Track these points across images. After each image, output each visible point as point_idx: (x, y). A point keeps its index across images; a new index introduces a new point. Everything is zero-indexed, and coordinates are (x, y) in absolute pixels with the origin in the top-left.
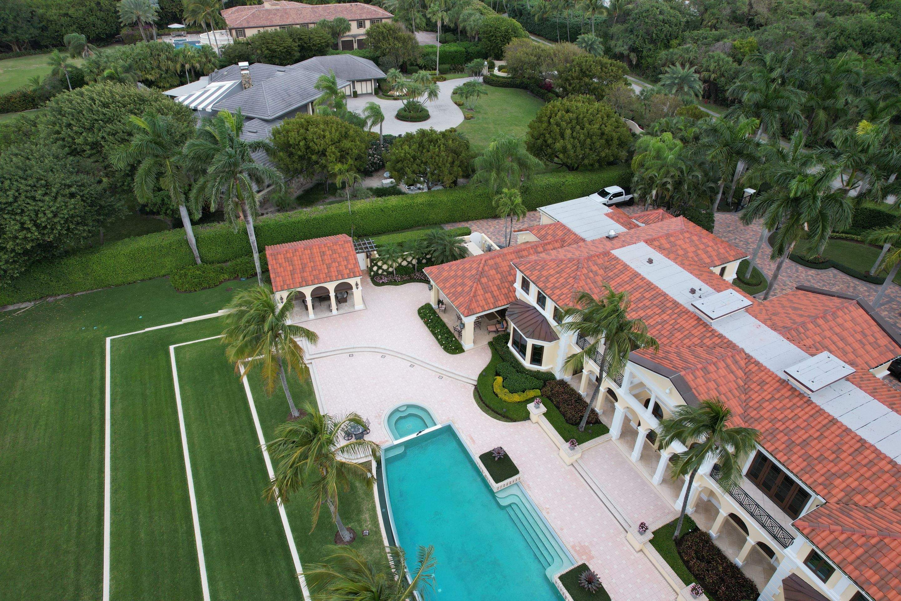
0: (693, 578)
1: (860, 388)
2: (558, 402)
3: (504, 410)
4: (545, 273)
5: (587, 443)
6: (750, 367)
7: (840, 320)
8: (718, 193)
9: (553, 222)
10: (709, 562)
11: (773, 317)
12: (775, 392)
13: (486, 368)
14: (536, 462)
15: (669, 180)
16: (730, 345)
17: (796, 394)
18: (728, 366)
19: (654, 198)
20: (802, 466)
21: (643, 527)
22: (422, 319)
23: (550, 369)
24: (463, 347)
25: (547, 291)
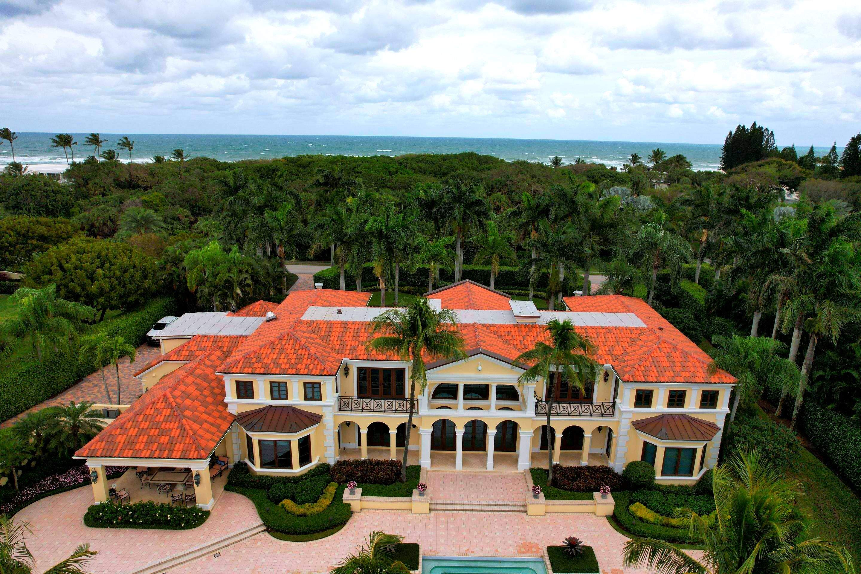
0: (589, 493)
4: (267, 361)
6: (492, 330)
12: (520, 334)
14: (409, 532)
16: (465, 326)
21: (536, 490)
22: (103, 527)
23: (319, 461)
24: (204, 510)
25: (289, 372)
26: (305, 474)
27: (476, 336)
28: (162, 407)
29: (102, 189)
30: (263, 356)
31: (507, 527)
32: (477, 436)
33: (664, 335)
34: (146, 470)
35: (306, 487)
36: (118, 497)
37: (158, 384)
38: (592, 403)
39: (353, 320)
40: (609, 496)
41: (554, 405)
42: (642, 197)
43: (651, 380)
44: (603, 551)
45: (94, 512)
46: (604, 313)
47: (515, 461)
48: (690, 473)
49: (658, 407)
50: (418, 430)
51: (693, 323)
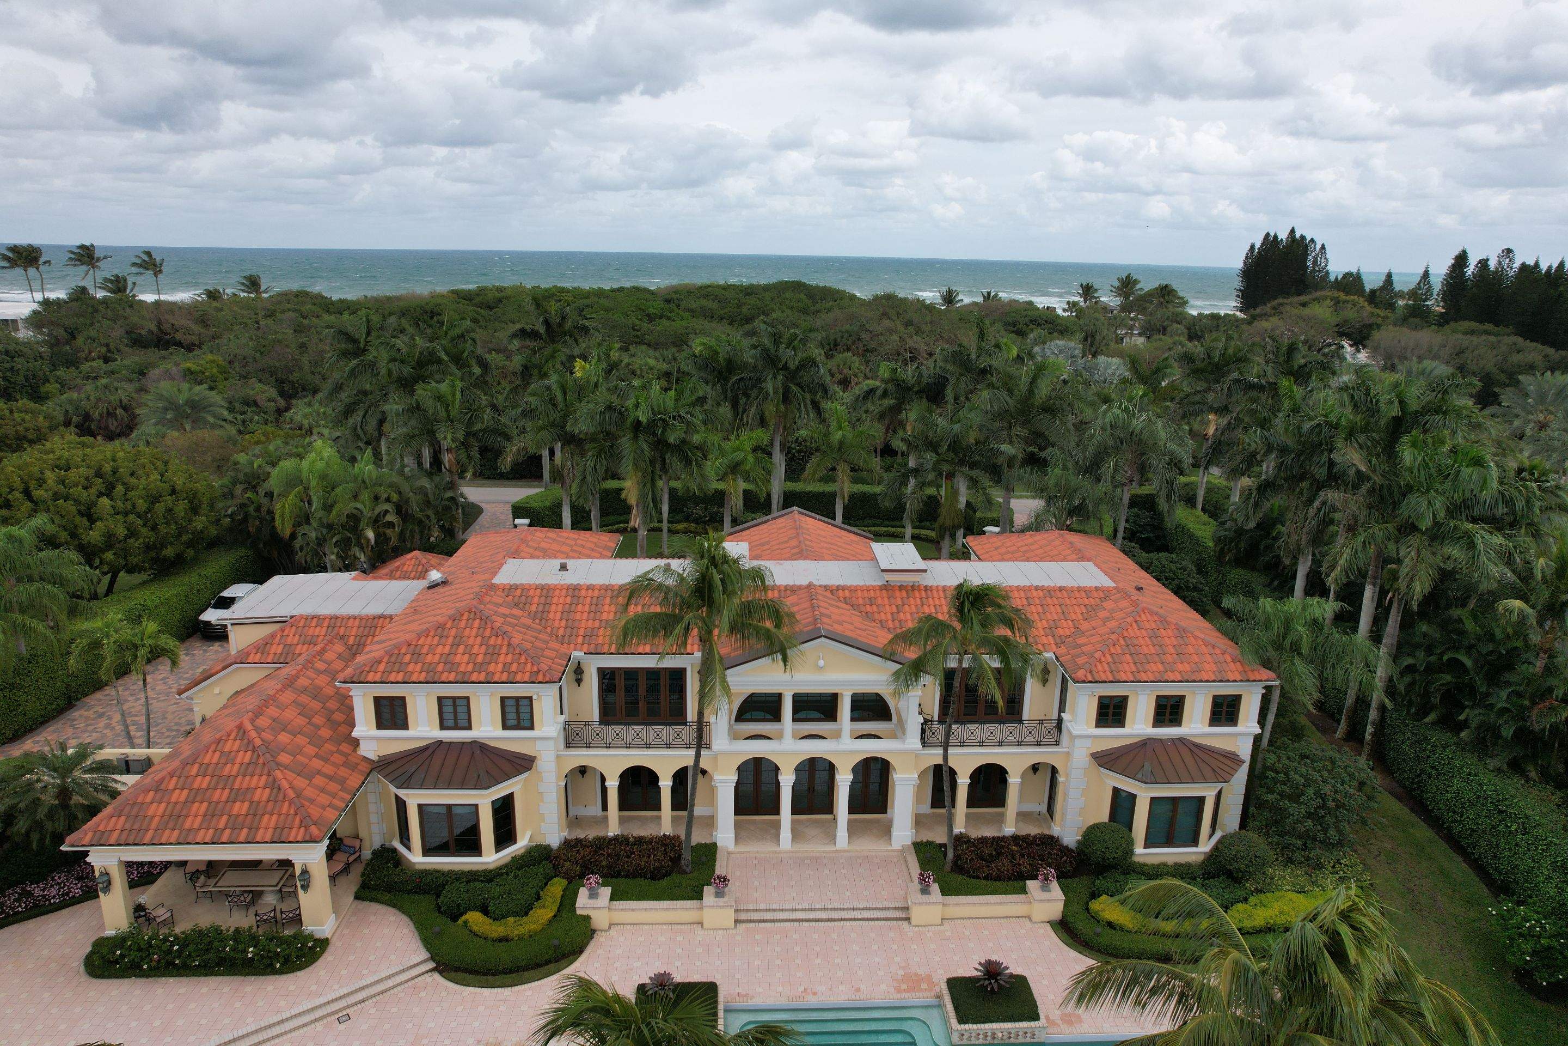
4: (432, 658)
6: (841, 595)
7: (812, 531)
12: (892, 600)
14: (698, 963)
16: (793, 589)
17: (907, 588)
21: (924, 880)
22: (122, 977)
23: (530, 841)
24: (317, 936)
25: (474, 678)
26: (506, 865)
27: (813, 607)
28: (235, 748)
29: (104, 350)
30: (425, 650)
31: (875, 947)
32: (818, 787)
33: (1146, 600)
34: (204, 868)
35: (508, 887)
36: (149, 920)
37: (225, 707)
38: (1020, 721)
39: (588, 583)
40: (1055, 885)
41: (955, 727)
42: (1101, 359)
43: (1125, 678)
44: (1045, 982)
45: (105, 951)
46: (1041, 564)
47: (886, 830)
48: (1195, 842)
49: (1136, 726)
50: (711, 778)
51: (1195, 579)
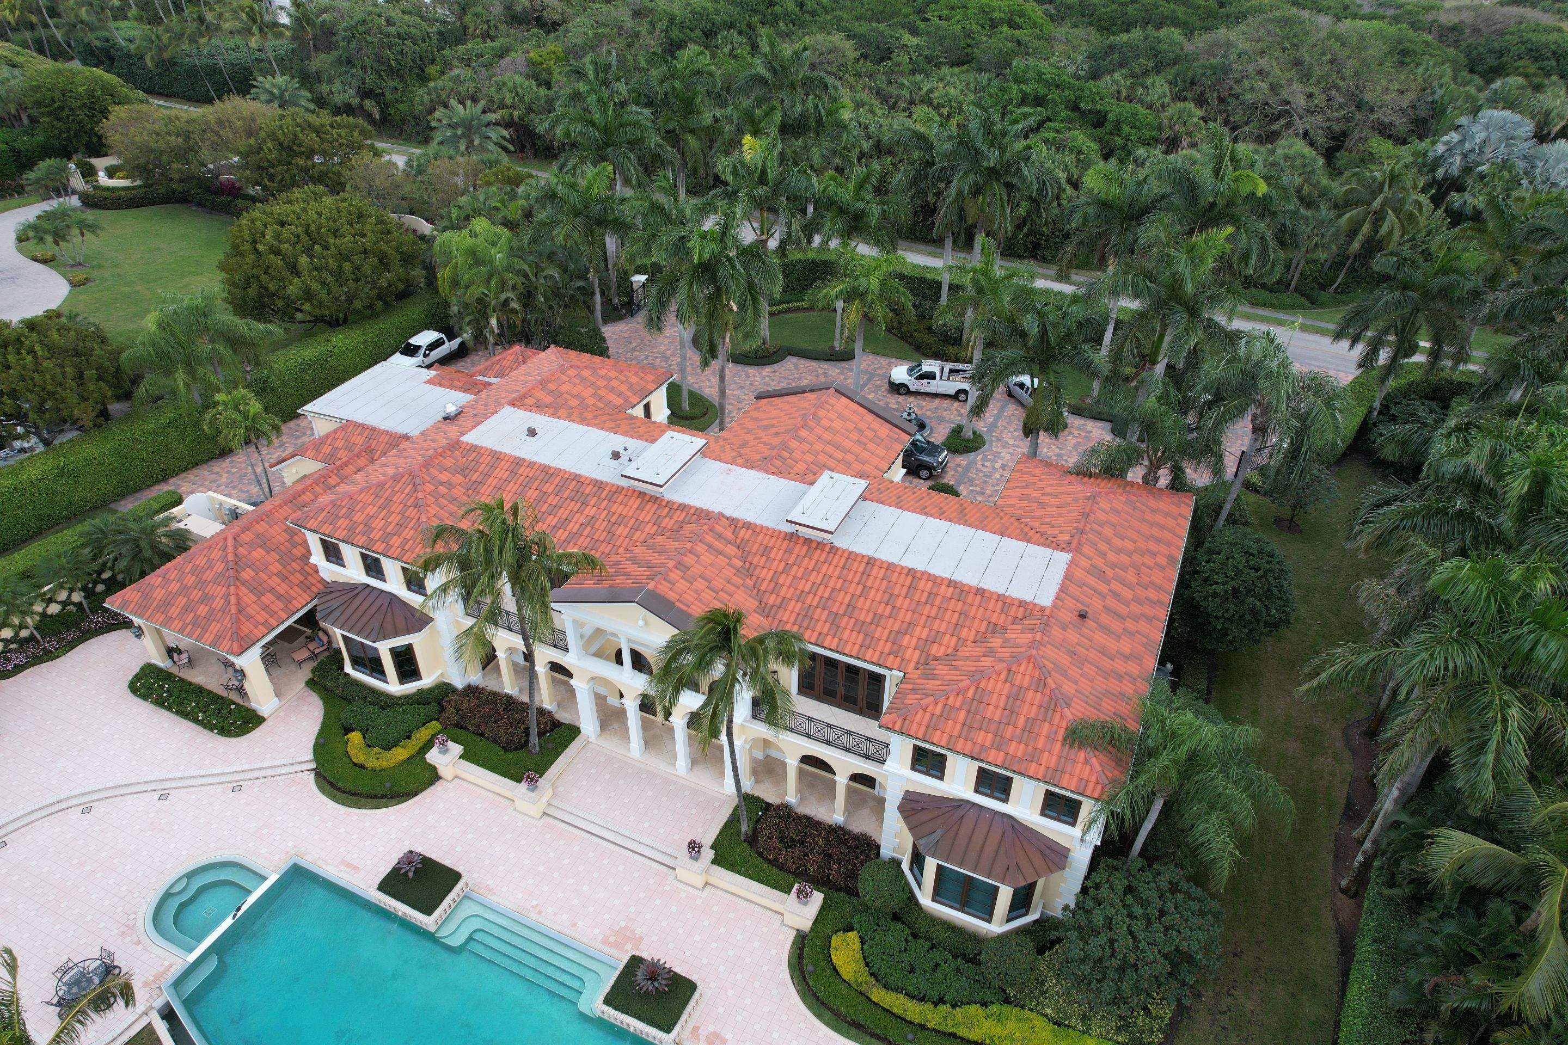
0: (792, 878)
1: (883, 503)
2: (478, 726)
3: (388, 785)
4: (359, 517)
5: (553, 767)
6: (741, 535)
7: (825, 423)
8: (593, 294)
9: (337, 425)
10: (802, 843)
11: (742, 451)
12: (786, 556)
13: (321, 729)
14: (484, 842)
15: (510, 295)
16: (701, 515)
17: (814, 545)
18: (710, 546)
19: (496, 330)
20: (859, 641)
21: (694, 847)
22: (144, 699)
23: (435, 680)
24: (257, 713)
26: (406, 697)
27: (680, 551)
31: (627, 888)
36: (175, 661)
40: (818, 897)
48: (986, 918)
49: (955, 785)
50: (576, 680)
